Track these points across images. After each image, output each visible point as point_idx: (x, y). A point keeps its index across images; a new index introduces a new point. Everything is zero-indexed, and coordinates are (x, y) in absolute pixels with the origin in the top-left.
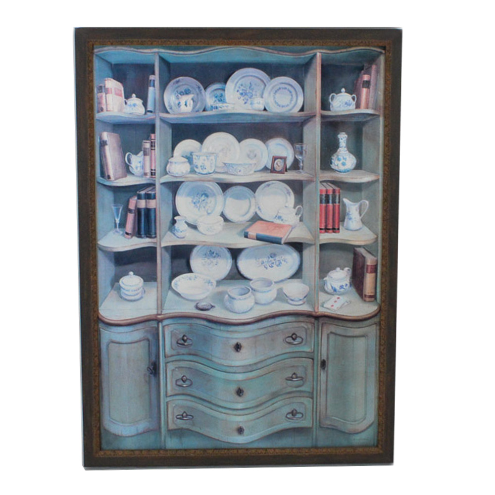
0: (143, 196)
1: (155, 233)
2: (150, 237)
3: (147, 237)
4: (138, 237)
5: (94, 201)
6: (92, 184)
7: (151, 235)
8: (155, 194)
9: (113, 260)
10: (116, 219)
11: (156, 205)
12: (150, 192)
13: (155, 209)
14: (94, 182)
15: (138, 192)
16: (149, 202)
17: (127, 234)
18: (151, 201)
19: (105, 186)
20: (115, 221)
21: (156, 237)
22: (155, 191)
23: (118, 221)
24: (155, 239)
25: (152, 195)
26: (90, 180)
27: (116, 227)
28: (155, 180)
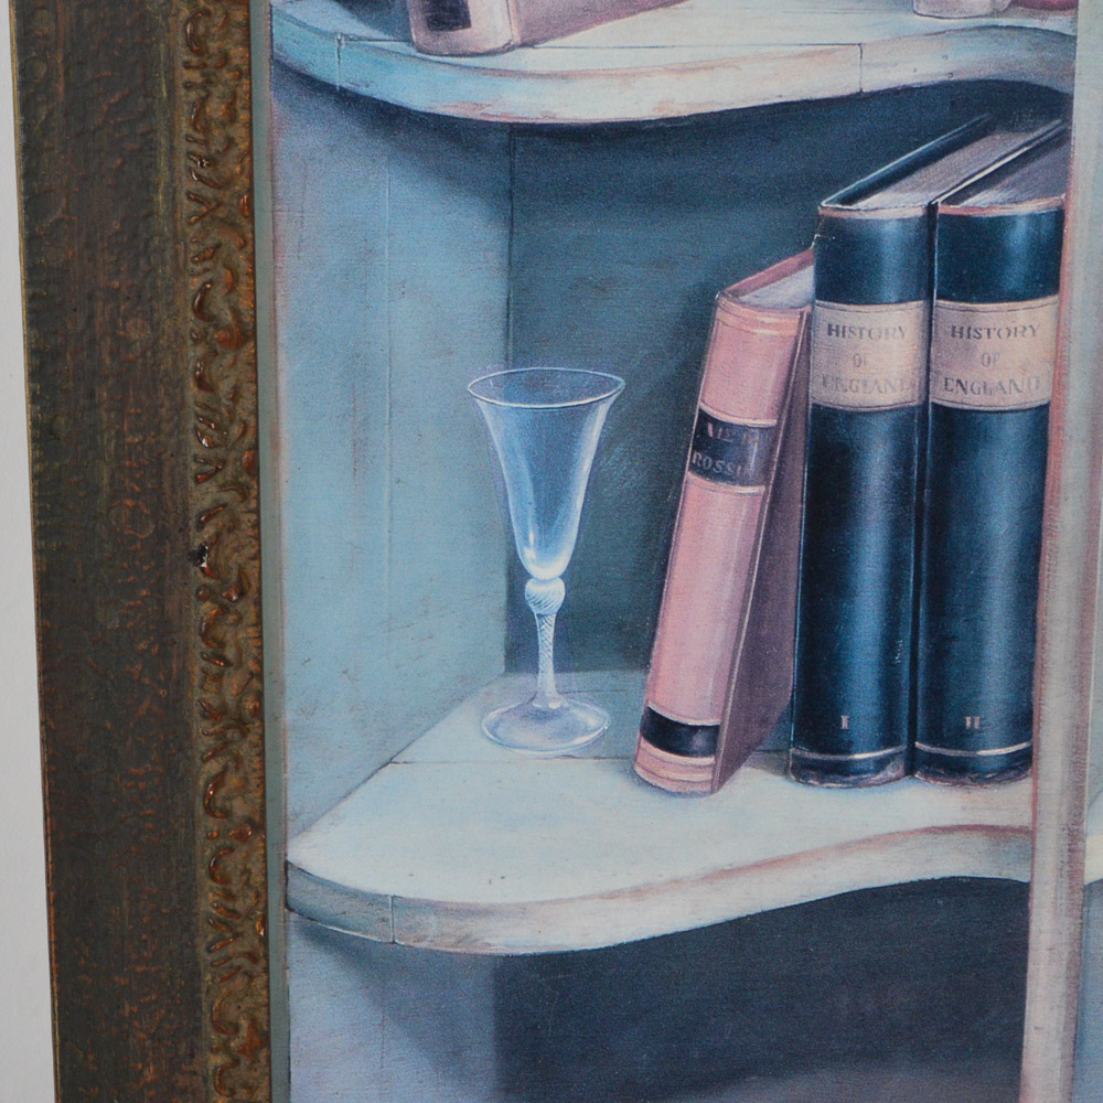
0: (892, 257)
1: (1023, 722)
2: (957, 771)
3: (915, 765)
4: (803, 771)
5: (244, 335)
6: (215, 108)
7: (962, 737)
8: (1059, 217)
9: (482, 1054)
10: (529, 556)
11: (1059, 383)
12: (984, 203)
13: (1039, 420)
14: (245, 73)
15: (828, 206)
16: (966, 333)
17: (665, 733)
18: (990, 314)
19: (387, 119)
20: (516, 575)
21: (1021, 764)
22: (1060, 181)
23: (548, 585)
24: (1023, 787)
25: (1018, 237)
26: (196, 44)
27: (520, 652)
28: (1067, 41)
